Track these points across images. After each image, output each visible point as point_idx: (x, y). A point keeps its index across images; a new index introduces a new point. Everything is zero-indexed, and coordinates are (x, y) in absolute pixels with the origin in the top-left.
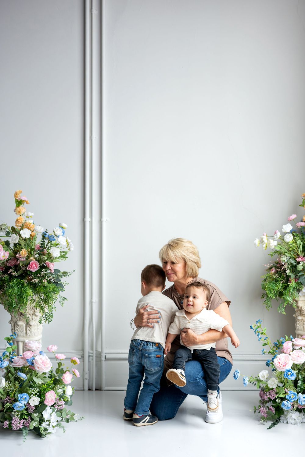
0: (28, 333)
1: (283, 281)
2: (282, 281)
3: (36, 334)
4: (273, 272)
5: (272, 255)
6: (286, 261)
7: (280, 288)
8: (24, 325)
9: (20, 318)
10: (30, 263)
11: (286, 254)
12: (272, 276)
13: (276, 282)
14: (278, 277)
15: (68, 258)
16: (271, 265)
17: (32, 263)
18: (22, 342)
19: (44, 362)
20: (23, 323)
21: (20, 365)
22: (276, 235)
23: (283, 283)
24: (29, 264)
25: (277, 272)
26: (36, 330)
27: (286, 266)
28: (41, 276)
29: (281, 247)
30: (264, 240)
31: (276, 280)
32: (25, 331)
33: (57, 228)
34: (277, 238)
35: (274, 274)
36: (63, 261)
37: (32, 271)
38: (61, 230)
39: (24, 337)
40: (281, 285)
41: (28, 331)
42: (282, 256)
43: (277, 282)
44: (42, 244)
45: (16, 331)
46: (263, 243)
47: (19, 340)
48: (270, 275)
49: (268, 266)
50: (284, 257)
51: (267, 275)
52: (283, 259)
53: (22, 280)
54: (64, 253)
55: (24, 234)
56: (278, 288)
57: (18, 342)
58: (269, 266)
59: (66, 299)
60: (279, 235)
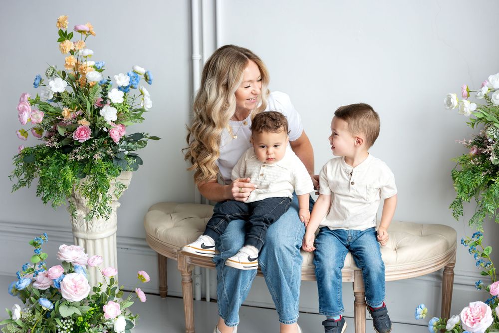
0: (89, 228)
1: (487, 171)
2: (485, 171)
3: (101, 229)
4: (473, 153)
5: (473, 124)
6: (495, 137)
7: (479, 184)
8: (84, 216)
9: (78, 206)
10: (78, 129)
11: (495, 124)
12: (469, 160)
13: (474, 173)
14: (479, 164)
15: (144, 119)
16: (470, 141)
17: (80, 129)
18: (82, 239)
19: (77, 285)
20: (82, 213)
21: (45, 286)
22: (481, 91)
23: (486, 175)
24: (75, 130)
25: (479, 154)
26: (101, 224)
27: (491, 148)
28: (91, 150)
29: (485, 114)
30: (452, 100)
31: (474, 170)
32: (85, 224)
33: (120, 75)
34: (481, 95)
35: (473, 158)
36: (138, 123)
37: (79, 141)
38: (126, 78)
39: (84, 232)
40: (482, 178)
41: (89, 225)
42: (489, 129)
43: (476, 173)
44: (102, 98)
45: (75, 224)
46: (451, 106)
47: (78, 237)
48: (467, 157)
49: (464, 143)
50: (492, 129)
51: (462, 158)
52: (489, 133)
53: (64, 155)
54: (140, 112)
55: (56, 86)
56: (477, 184)
57: (78, 239)
58: (466, 142)
59: (124, 186)
60: (485, 90)
